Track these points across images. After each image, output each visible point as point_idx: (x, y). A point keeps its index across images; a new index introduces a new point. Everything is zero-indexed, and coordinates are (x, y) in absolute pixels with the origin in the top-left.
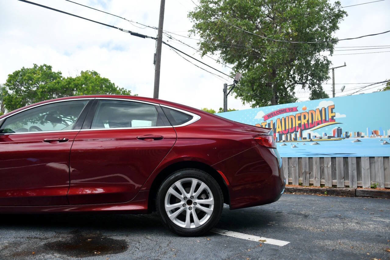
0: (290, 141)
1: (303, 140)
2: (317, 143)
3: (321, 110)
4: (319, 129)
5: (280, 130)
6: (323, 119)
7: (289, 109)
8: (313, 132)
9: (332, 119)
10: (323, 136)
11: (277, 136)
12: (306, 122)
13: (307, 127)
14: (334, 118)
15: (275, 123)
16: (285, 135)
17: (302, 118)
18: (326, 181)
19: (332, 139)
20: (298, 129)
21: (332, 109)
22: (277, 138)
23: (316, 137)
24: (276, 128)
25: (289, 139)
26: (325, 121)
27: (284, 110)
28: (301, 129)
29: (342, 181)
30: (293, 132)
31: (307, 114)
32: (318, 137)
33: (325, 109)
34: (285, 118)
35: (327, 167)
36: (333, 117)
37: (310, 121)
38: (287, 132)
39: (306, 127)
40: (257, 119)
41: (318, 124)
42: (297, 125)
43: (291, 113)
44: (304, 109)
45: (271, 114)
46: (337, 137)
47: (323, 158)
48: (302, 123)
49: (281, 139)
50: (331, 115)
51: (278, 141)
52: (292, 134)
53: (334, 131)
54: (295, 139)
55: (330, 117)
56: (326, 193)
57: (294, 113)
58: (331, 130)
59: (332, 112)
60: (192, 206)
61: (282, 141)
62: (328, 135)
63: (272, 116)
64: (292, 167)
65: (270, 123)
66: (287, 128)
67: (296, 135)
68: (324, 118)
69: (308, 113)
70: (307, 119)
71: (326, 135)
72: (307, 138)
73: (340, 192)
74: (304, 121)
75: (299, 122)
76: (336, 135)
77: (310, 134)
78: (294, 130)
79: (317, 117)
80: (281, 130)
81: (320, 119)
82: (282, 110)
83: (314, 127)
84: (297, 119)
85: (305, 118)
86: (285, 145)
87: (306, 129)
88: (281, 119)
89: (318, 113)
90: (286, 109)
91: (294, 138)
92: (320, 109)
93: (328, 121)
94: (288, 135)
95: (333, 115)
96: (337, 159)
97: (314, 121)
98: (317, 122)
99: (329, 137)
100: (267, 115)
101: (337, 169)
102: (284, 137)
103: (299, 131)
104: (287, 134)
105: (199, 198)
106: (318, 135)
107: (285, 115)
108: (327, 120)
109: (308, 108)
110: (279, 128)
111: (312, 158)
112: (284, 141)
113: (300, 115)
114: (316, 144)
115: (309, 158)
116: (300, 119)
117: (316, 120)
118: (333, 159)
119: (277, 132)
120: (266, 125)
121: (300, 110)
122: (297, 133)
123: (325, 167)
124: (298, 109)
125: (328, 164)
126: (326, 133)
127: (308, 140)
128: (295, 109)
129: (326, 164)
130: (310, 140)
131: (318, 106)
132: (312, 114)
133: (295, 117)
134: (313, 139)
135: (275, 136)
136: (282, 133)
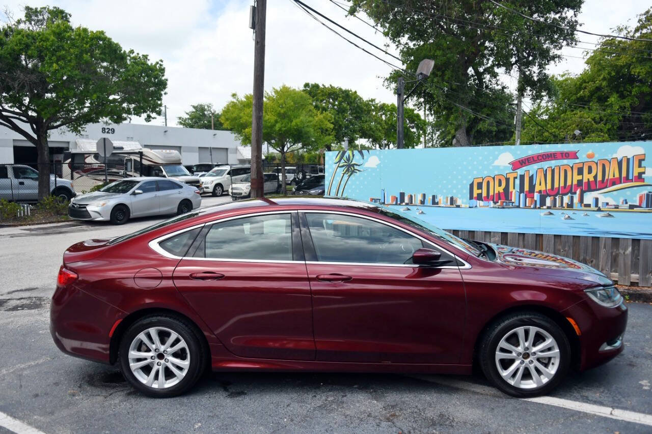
0: (560, 208)
1: (583, 208)
2: (610, 215)
3: (621, 161)
4: (615, 193)
5: (543, 188)
6: (623, 176)
7: (561, 153)
8: (603, 195)
9: (640, 177)
10: (621, 203)
11: (535, 199)
12: (592, 179)
13: (593, 187)
14: (643, 176)
15: (533, 175)
16: (552, 197)
17: (586, 171)
18: (620, 275)
19: (635, 209)
20: (577, 190)
21: (640, 161)
22: (536, 201)
23: (607, 204)
24: (535, 185)
25: (558, 204)
26: (627, 179)
27: (553, 155)
28: (581, 190)
29: (648, 276)
30: (566, 194)
31: (595, 165)
32: (611, 205)
34: (554, 169)
35: (624, 253)
36: (640, 174)
37: (599, 178)
38: (554, 193)
39: (591, 187)
40: (499, 166)
41: (614, 184)
42: (575, 182)
43: (565, 162)
44: (591, 156)
45: (527, 159)
46: (645, 206)
47: (619, 238)
48: (585, 180)
49: (543, 203)
50: (636, 171)
51: (538, 206)
52: (564, 197)
53: (641, 198)
54: (570, 206)
55: (636, 174)
56: (628, 297)
57: (570, 162)
58: (636, 195)
59: (640, 166)
61: (545, 207)
62: (629, 203)
63: (529, 162)
64: (562, 250)
65: (524, 175)
66: (556, 185)
67: (572, 198)
68: (624, 174)
69: (597, 164)
70: (594, 174)
71: (626, 203)
72: (592, 207)
74: (587, 177)
75: (580, 177)
76: (644, 204)
77: (597, 200)
78: (569, 190)
79: (612, 172)
80: (545, 189)
81: (617, 175)
82: (548, 154)
83: (606, 187)
84: (575, 171)
85: (590, 172)
86: (551, 214)
87: (590, 190)
88: (546, 170)
89: (614, 166)
90: (556, 153)
91: (568, 204)
92: (619, 159)
93: (632, 181)
94: (557, 198)
95: (641, 170)
96: (642, 243)
97: (606, 178)
98: (611, 179)
99: (632, 207)
100: (519, 161)
101: (640, 257)
102: (549, 201)
103: (578, 192)
104: (556, 195)
106: (612, 202)
107: (553, 163)
108: (630, 178)
109: (596, 156)
110: (540, 185)
111: (599, 237)
112: (549, 208)
113: (581, 166)
114: (607, 216)
115: (593, 237)
116: (580, 172)
117: (609, 176)
118: (636, 242)
119: (537, 192)
120: (516, 178)
121: (582, 157)
122: (574, 195)
123: (620, 253)
124: (577, 154)
125: (626, 249)
126: (626, 200)
127: (593, 207)
128: (573, 155)
129: (622, 250)
130: (596, 209)
131: (616, 153)
132: (604, 166)
133: (572, 168)
134: (602, 208)
135: (533, 198)
136: (545, 194)
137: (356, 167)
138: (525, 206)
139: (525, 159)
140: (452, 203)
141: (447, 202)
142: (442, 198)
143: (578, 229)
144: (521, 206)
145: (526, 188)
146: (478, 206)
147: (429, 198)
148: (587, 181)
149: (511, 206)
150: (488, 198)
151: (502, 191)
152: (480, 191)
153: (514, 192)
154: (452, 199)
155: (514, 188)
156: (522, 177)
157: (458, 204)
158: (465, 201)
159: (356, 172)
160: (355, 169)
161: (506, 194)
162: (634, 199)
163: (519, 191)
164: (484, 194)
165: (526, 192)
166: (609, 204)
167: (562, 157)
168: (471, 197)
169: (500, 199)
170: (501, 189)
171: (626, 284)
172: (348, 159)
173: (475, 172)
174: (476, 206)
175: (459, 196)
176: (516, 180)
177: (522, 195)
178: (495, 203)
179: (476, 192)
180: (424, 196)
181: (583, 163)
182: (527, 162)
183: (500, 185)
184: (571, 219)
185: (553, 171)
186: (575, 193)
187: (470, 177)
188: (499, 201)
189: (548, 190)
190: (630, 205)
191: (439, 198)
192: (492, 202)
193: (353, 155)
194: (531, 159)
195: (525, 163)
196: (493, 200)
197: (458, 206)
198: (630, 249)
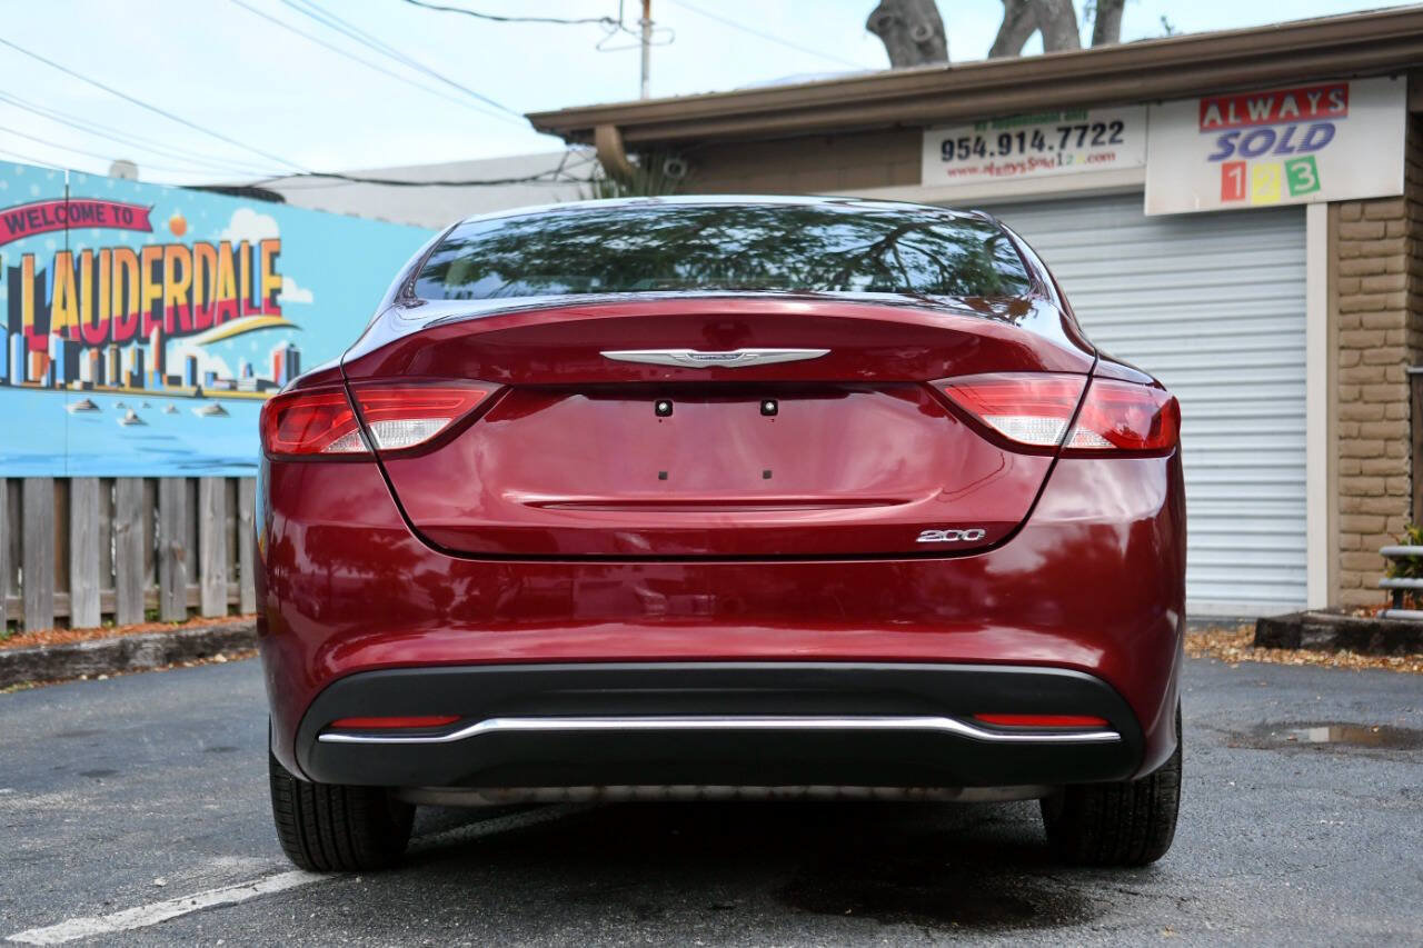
0: (115, 387)
1: (166, 388)
2: (220, 411)
3: (238, 251)
4: (229, 343)
5: (70, 318)
6: (242, 296)
8: (206, 351)
9: (272, 306)
10: (241, 375)
11: (52, 354)
12: (182, 300)
13: (184, 323)
14: (279, 299)
15: (43, 273)
16: (94, 351)
17: (168, 271)
19: (270, 393)
20: (151, 331)
22: (53, 363)
23: (215, 376)
24: (51, 305)
25: (109, 376)
26: (252, 309)
27: (94, 209)
28: (161, 330)
30: (126, 343)
31: (188, 256)
32: (222, 381)
33: (251, 249)
34: (98, 257)
36: (274, 293)
37: (198, 299)
38: (98, 336)
39: (181, 322)
41: (226, 317)
42: (147, 307)
43: (124, 237)
44: (178, 228)
45: (29, 213)
47: (239, 478)
48: (168, 301)
49: (72, 371)
50: (267, 284)
51: (60, 380)
52: (122, 351)
53: (277, 361)
54: (137, 380)
55: (266, 294)
57: (134, 240)
58: (267, 353)
59: (272, 272)
61: (77, 385)
62: (258, 375)
63: (32, 226)
65: (19, 268)
66: (103, 314)
67: (141, 354)
69: (191, 253)
70: (185, 282)
71: (251, 374)
72: (184, 384)
74: (173, 293)
76: (283, 380)
77: (193, 362)
78: (130, 330)
79: (222, 282)
80: (76, 322)
81: (232, 295)
82: (83, 205)
83: (210, 326)
84: (147, 272)
85: (178, 278)
86: (92, 406)
87: (180, 331)
88: (77, 259)
89: (225, 263)
90: (102, 206)
91: (131, 374)
92: (235, 243)
93: (259, 311)
94: (107, 353)
95: (275, 282)
97: (211, 298)
98: (220, 303)
99: (262, 386)
102: (86, 360)
103: (154, 336)
104: (101, 346)
106: (224, 372)
107: (96, 238)
108: (257, 302)
109: (190, 229)
110: (64, 306)
111: (199, 478)
112: (87, 387)
113: (157, 255)
115: (187, 479)
116: (157, 273)
117: (216, 293)
119: (55, 332)
121: (161, 229)
122: (144, 348)
124: (152, 218)
126: (250, 366)
127: (186, 388)
128: (138, 219)
130: (192, 390)
131: (227, 225)
132: (205, 263)
133: (139, 258)
134: (206, 391)
135: (45, 351)
136: (77, 339)
138: (26, 379)
139: (22, 213)
143: (156, 456)
144: (14, 380)
145: (28, 317)
148: (171, 303)
156: (15, 277)
162: (265, 364)
163: (6, 324)
165: (27, 328)
166: (220, 376)
177: (14, 339)
181: (163, 247)
182: (27, 226)
185: (95, 263)
186: (146, 341)
189: (86, 326)
190: (258, 380)
194: (40, 214)
195: (22, 229)
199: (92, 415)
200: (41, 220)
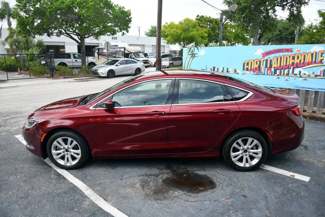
1: (294, 76)
2: (306, 80)
3: (313, 53)
4: (309, 69)
5: (276, 66)
7: (285, 49)
8: (303, 70)
9: (321, 62)
10: (311, 74)
11: (272, 71)
12: (298, 62)
14: (323, 61)
15: (271, 60)
16: (280, 70)
17: (296, 58)
18: (308, 108)
19: (318, 77)
20: (291, 67)
21: (322, 54)
22: (272, 72)
23: (305, 74)
25: (282, 74)
26: (315, 63)
27: (281, 50)
28: (293, 67)
29: (320, 109)
30: (286, 69)
32: (307, 75)
35: (311, 97)
36: (321, 60)
37: (302, 61)
39: (298, 66)
40: (256, 55)
41: (309, 64)
42: (291, 63)
43: (287, 53)
44: (299, 51)
45: (270, 52)
47: (309, 91)
48: (295, 62)
49: (275, 73)
50: (320, 58)
51: (273, 74)
53: (321, 72)
55: (319, 60)
56: (308, 118)
57: (289, 54)
58: (318, 70)
59: (322, 56)
60: (247, 153)
61: (276, 75)
62: (315, 74)
63: (270, 54)
65: (268, 59)
66: (282, 65)
67: (289, 71)
68: (314, 60)
69: (301, 55)
70: (300, 59)
71: (314, 74)
73: (319, 119)
74: (296, 61)
75: (293, 61)
76: (322, 75)
77: (300, 72)
78: (288, 67)
79: (308, 59)
81: (310, 60)
82: (279, 50)
83: (305, 66)
84: (291, 58)
85: (298, 58)
86: (279, 78)
88: (278, 57)
89: (310, 56)
90: (283, 49)
91: (287, 73)
92: (312, 53)
93: (317, 63)
94: (282, 70)
95: (322, 58)
96: (319, 93)
97: (305, 61)
98: (307, 62)
99: (316, 76)
100: (266, 53)
101: (318, 100)
102: (278, 72)
103: (292, 68)
104: (282, 69)
105: (252, 149)
106: (307, 73)
107: (281, 54)
109: (301, 51)
110: (275, 64)
111: (300, 90)
112: (278, 75)
113: (294, 55)
114: (304, 80)
115: (297, 90)
116: (293, 58)
117: (307, 61)
118: (317, 92)
119: (273, 68)
120: (264, 61)
121: (295, 51)
122: (290, 70)
123: (309, 97)
124: (293, 50)
125: (312, 96)
126: (314, 72)
127: (298, 75)
128: (290, 50)
129: (310, 96)
132: (305, 56)
133: (290, 56)
134: (302, 76)
135: (271, 70)
136: (277, 68)
137: (195, 55)
138: (267, 74)
139: (269, 52)
140: (235, 72)
141: (233, 72)
142: (231, 69)
145: (268, 66)
146: (246, 73)
147: (225, 69)
148: (296, 63)
149: (261, 74)
150: (251, 70)
151: (257, 67)
152: (247, 67)
153: (263, 67)
154: (235, 70)
155: (263, 66)
156: (267, 60)
157: (238, 72)
158: (241, 71)
159: (195, 57)
160: (195, 56)
161: (259, 68)
162: (318, 72)
163: (265, 67)
164: (249, 68)
166: (306, 74)
167: (286, 51)
168: (244, 69)
169: (256, 70)
170: (257, 66)
171: (310, 112)
172: (192, 51)
173: (246, 58)
174: (246, 74)
175: (239, 69)
176: (264, 62)
177: (266, 69)
178: (254, 72)
179: (246, 67)
180: (223, 68)
183: (257, 64)
184: (288, 81)
185: (281, 58)
186: (290, 68)
187: (244, 60)
188: (256, 71)
189: (278, 67)
190: (315, 75)
191: (230, 69)
192: (253, 72)
193: (194, 50)
195: (268, 54)
196: (253, 71)
197: (238, 73)
198: (314, 96)
199: (279, 79)
200: (272, 53)
